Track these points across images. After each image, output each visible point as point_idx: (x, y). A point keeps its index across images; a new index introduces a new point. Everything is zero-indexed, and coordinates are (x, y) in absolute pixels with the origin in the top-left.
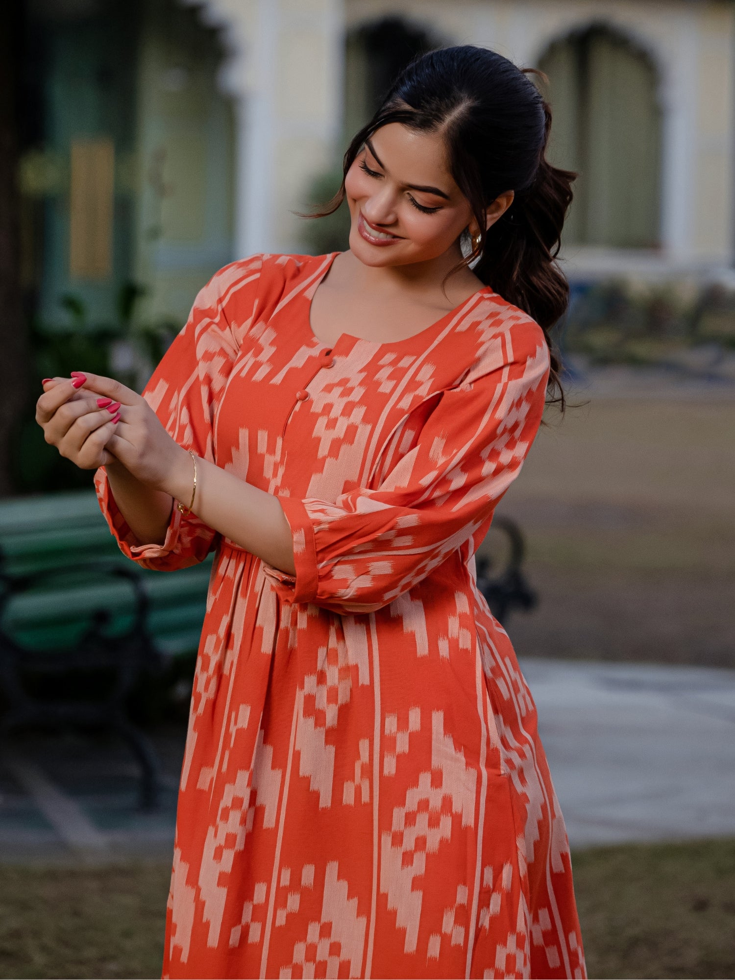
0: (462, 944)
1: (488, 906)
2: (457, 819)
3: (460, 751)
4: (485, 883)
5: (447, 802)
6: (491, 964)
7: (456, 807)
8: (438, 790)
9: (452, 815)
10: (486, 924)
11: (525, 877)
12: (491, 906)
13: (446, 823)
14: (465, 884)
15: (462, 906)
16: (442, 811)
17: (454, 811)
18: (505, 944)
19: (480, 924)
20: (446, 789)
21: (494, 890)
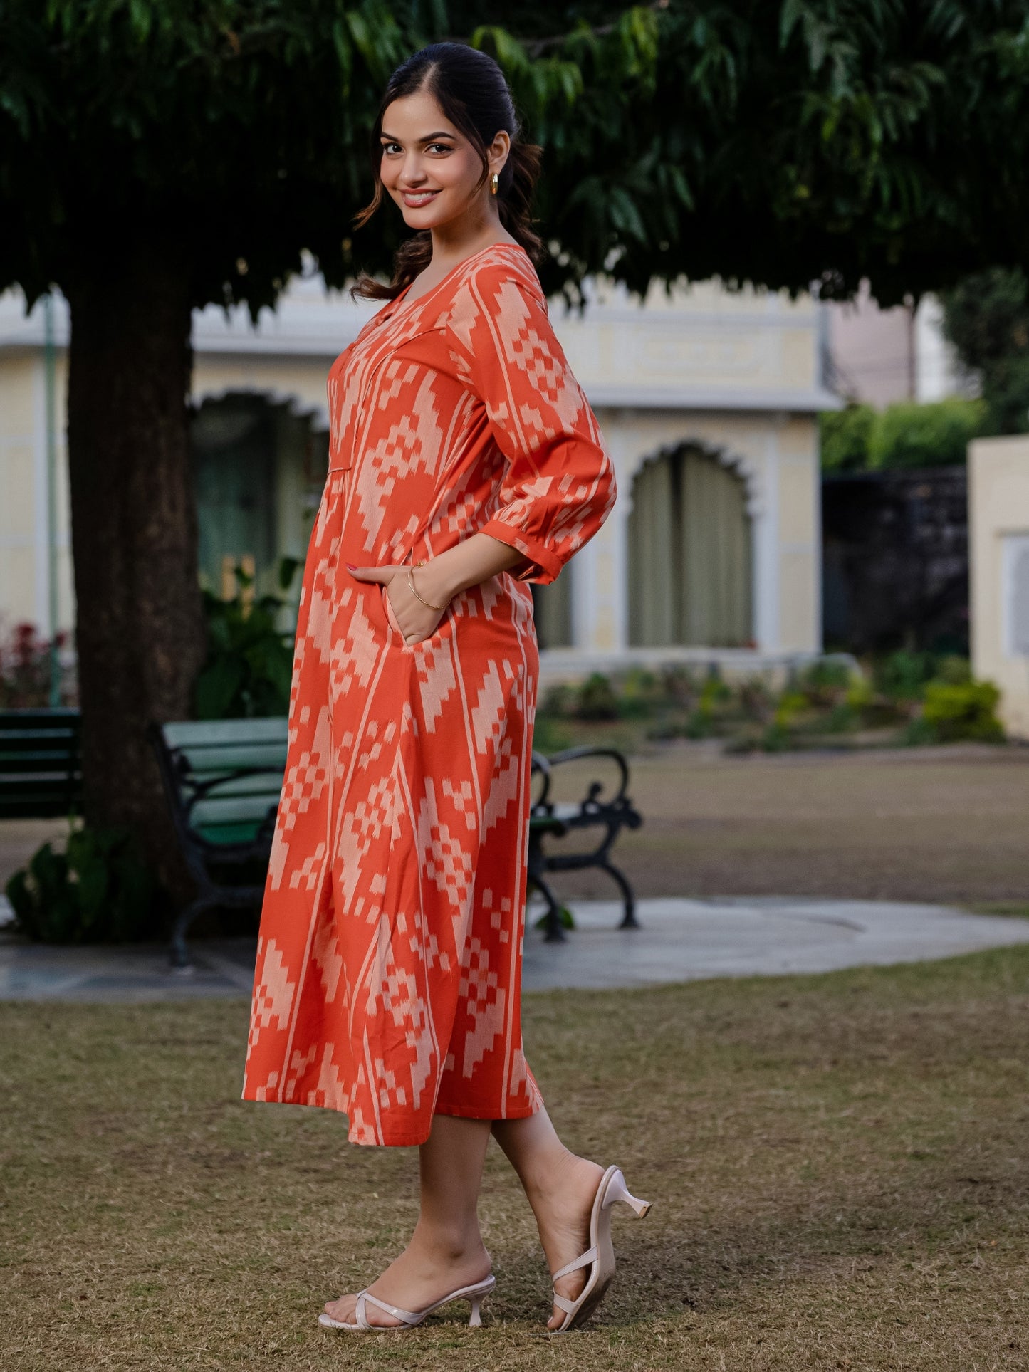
0: (341, 778)
1: (369, 752)
2: (356, 680)
3: (373, 629)
4: (368, 733)
5: (352, 665)
6: (365, 798)
7: (357, 671)
8: (348, 655)
9: (353, 676)
10: (365, 766)
11: (403, 734)
12: (372, 753)
13: (347, 681)
14: (351, 731)
15: (346, 748)
16: (346, 672)
17: (355, 673)
18: (378, 785)
19: (359, 765)
20: (352, 656)
21: (376, 740)
